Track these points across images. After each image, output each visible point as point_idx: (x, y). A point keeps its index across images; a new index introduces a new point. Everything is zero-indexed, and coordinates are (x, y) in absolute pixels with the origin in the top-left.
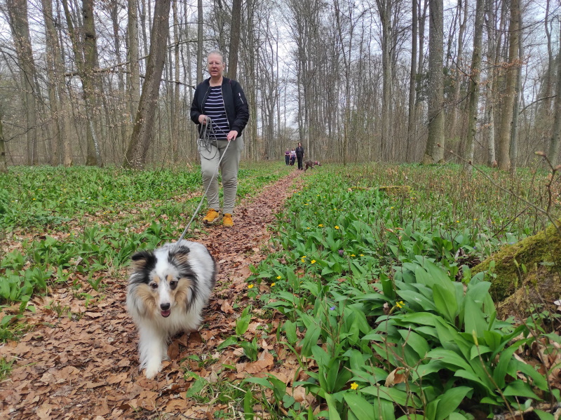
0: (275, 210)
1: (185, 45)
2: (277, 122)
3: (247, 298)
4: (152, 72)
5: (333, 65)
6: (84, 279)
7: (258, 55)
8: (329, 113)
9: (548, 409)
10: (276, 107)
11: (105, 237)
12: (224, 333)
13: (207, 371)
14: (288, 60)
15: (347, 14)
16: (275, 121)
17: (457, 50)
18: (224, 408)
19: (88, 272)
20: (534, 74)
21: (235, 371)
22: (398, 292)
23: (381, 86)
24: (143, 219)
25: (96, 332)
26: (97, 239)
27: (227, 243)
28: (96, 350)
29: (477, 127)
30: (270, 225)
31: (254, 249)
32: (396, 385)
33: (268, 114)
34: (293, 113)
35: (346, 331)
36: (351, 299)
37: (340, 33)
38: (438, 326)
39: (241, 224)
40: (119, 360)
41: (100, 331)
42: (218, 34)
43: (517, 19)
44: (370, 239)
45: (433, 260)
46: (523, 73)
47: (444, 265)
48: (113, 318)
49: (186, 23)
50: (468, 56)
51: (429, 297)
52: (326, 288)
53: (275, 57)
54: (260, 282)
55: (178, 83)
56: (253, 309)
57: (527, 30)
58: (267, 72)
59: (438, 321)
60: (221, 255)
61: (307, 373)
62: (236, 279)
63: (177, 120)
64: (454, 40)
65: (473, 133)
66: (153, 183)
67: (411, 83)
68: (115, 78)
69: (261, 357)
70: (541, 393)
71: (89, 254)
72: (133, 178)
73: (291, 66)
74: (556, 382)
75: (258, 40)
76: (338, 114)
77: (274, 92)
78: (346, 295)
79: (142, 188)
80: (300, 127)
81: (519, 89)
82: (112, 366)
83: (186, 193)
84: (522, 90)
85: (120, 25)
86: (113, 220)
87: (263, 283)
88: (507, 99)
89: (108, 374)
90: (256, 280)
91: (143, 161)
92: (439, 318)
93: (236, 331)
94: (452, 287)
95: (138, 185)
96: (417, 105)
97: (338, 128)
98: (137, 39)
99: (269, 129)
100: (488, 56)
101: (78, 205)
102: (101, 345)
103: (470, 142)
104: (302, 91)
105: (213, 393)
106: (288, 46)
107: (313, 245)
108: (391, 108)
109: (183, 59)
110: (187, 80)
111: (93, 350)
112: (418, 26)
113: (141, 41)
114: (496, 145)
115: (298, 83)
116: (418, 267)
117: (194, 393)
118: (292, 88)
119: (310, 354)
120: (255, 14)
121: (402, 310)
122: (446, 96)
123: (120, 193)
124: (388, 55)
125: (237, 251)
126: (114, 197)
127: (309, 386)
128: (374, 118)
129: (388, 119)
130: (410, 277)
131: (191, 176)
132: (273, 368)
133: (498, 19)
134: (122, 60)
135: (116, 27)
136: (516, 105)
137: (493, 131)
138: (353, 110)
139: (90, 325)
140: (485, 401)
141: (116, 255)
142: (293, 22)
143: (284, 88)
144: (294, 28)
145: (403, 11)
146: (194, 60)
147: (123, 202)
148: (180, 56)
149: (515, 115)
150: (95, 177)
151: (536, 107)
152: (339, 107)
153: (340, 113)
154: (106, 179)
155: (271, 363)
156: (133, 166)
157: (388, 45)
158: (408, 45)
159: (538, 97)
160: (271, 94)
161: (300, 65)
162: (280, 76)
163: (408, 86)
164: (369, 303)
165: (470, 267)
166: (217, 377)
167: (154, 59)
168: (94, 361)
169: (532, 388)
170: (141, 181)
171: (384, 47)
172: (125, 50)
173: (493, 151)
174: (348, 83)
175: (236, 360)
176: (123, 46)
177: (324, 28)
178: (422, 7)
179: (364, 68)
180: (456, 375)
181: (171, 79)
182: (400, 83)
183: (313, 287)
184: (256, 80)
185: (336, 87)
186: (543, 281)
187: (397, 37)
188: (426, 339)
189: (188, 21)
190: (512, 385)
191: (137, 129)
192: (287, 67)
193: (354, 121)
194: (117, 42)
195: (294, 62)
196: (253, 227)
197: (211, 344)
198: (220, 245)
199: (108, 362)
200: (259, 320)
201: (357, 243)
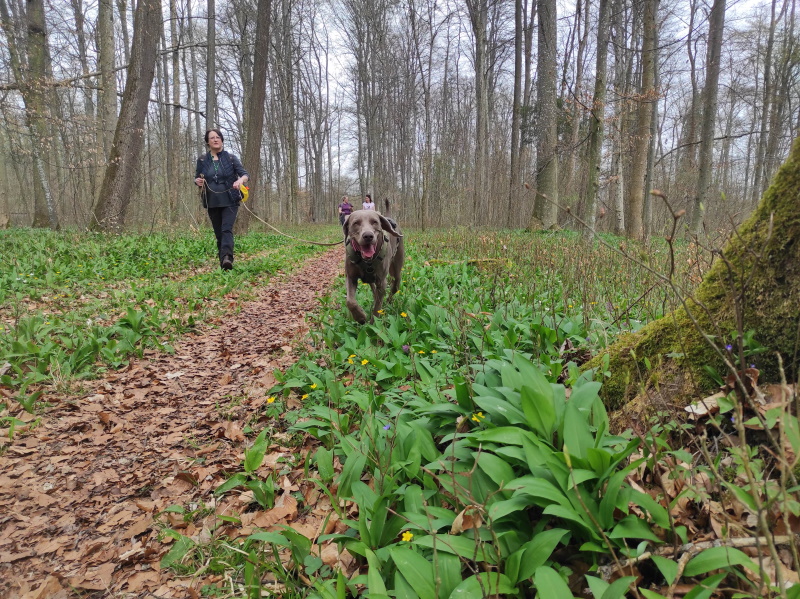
0: (321, 292)
1: (188, 50)
2: (327, 169)
3: (265, 419)
4: (135, 87)
5: (408, 89)
6: (12, 396)
7: (299, 70)
8: (402, 157)
9: (671, 555)
10: (325, 147)
11: (52, 333)
12: (228, 470)
13: (197, 526)
14: (344, 79)
15: (426, 17)
16: (325, 167)
17: (575, 75)
18: (218, 581)
19: (19, 384)
20: (674, 111)
21: (239, 525)
22: (475, 399)
23: (474, 121)
24: (116, 306)
25: (24, 476)
26: (39, 336)
27: (244, 339)
28: (22, 504)
29: (601, 180)
30: (310, 313)
31: (283, 348)
32: (466, 531)
33: (314, 156)
34: (350, 155)
35: (403, 458)
36: (412, 413)
37: (417, 44)
38: (526, 445)
39: (267, 312)
40: (58, 517)
41: (32, 474)
42: (238, 37)
43: (651, 36)
44: (447, 330)
45: (528, 356)
46: (660, 109)
47: (544, 362)
48: (56, 453)
49: (190, 18)
50: (590, 84)
51: (517, 405)
52: (381, 399)
53: (323, 74)
54: (288, 394)
55: (178, 107)
56: (274, 433)
57: (665, 51)
58: (312, 94)
59: (528, 439)
60: (234, 358)
61: (345, 522)
62: (253, 392)
63: (176, 161)
64: (571, 61)
65: (594, 188)
66: (135, 254)
67: (514, 118)
68: (79, 97)
69: (280, 502)
70: (662, 533)
71: (23, 358)
72: (105, 246)
73: (348, 89)
74: (683, 517)
75: (298, 48)
76: (415, 159)
77: (323, 124)
78: (408, 407)
79: (119, 261)
80: (361, 177)
81: (655, 129)
82: (46, 526)
83: (187, 268)
84: (660, 133)
85: (86, 16)
86: (69, 308)
87: (293, 396)
88: (639, 143)
89: (38, 539)
90: (282, 392)
91: (121, 221)
92: (530, 434)
93: (245, 467)
94: (550, 391)
95: (111, 256)
96: (522, 149)
97: (413, 179)
98: (112, 38)
99: (316, 178)
100: (615, 85)
101: (13, 285)
102: (31, 495)
103: (591, 201)
104: (363, 125)
105: (203, 560)
106: (342, 59)
107: (368, 340)
108: (487, 153)
109: (185, 71)
110: (192, 102)
111: (17, 503)
112: (523, 39)
113: (119, 42)
114: (625, 205)
115: (357, 114)
116: (505, 364)
117: (174, 560)
118: (348, 120)
119: (350, 494)
120: (294, 10)
121: (482, 425)
122: (560, 138)
123: (82, 269)
124: (482, 79)
125: (259, 351)
126: (72, 273)
127: (343, 541)
128: (464, 166)
129: (484, 168)
130: (495, 379)
131: (196, 244)
132: (296, 518)
133: (628, 35)
134: (91, 70)
135: (80, 19)
136: (651, 151)
137: (621, 187)
138: (436, 154)
139: (15, 465)
140: (585, 547)
141: (67, 358)
142: (350, 25)
143: (337, 120)
144: (351, 34)
145: (503, 18)
146: (202, 74)
147: (86, 281)
148: (181, 66)
149: (649, 165)
150: (43, 244)
151: (677, 157)
152: (417, 149)
153: (418, 157)
154: (62, 246)
155: (292, 510)
156: (105, 227)
157: (482, 64)
158: (510, 65)
159: (679, 142)
160: (318, 128)
161: (360, 87)
162: (332, 102)
163: (510, 122)
164: (438, 417)
165: (579, 364)
166: (210, 536)
167: (138, 69)
168: (16, 521)
169: (650, 526)
170: (117, 251)
171: (477, 66)
172: (95, 55)
173: (622, 214)
174: (428, 115)
175: (242, 508)
176: (91, 47)
177: (395, 37)
178: (529, 14)
179: (451, 96)
180: (545, 512)
181: (168, 99)
182: (500, 118)
183: (362, 399)
184: (295, 107)
185: (412, 120)
186: (672, 380)
187: (494, 53)
188: (511, 464)
189: (193, 14)
190: (623, 524)
191: (112, 172)
192: (342, 90)
193: (436, 169)
194: (81, 41)
195: (351, 83)
196: (286, 317)
197: (206, 487)
198: (234, 342)
199: (39, 522)
200: (282, 448)
201: (430, 335)
